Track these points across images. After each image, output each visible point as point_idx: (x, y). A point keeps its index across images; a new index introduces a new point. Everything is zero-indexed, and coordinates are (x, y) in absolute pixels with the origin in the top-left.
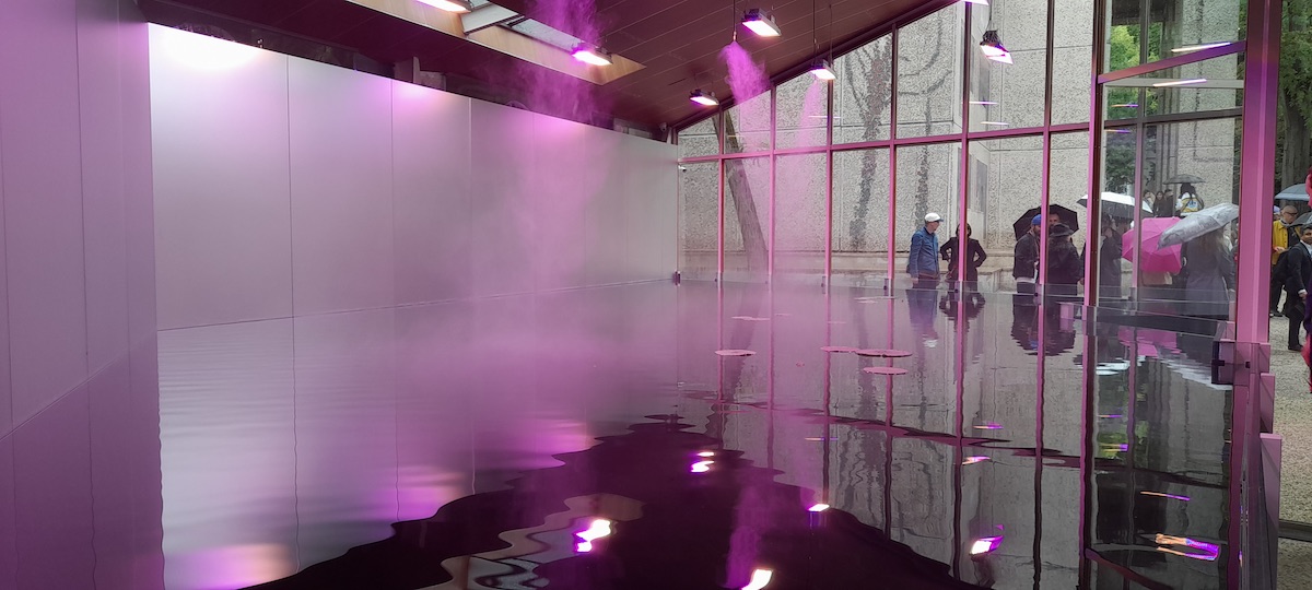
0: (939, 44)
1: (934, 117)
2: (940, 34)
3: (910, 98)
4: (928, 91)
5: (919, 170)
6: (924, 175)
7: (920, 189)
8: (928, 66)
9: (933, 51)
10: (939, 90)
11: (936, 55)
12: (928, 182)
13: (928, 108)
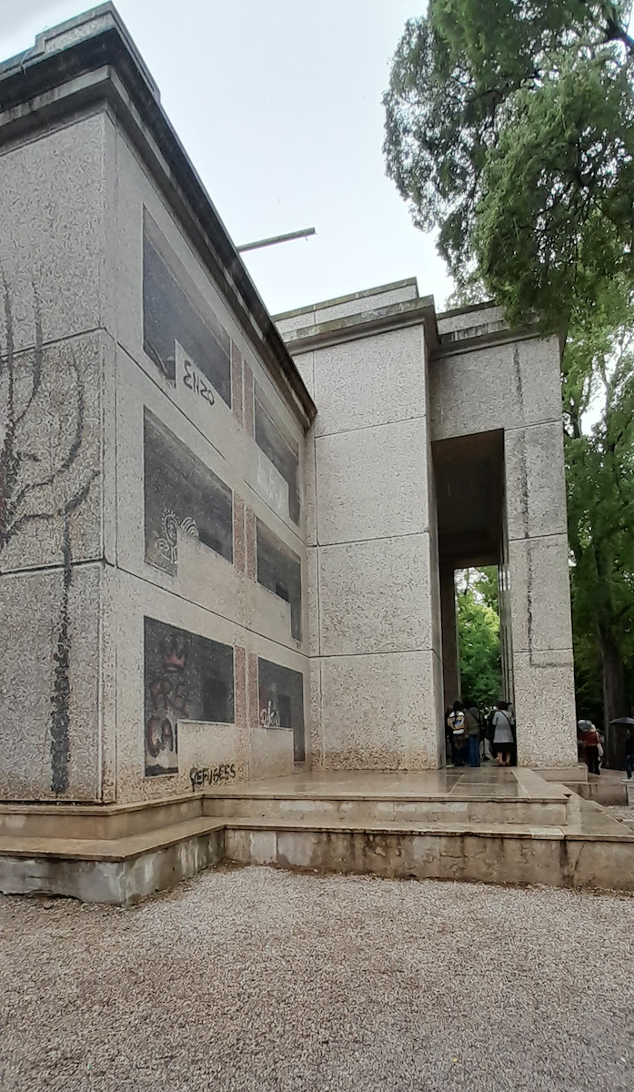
0: (80, 427)
1: (75, 554)
2: (81, 409)
3: (42, 523)
4: (67, 509)
5: (56, 650)
6: (63, 660)
7: (58, 687)
8: (66, 466)
9: (72, 439)
10: (83, 506)
11: (76, 447)
12: (70, 673)
13: (67, 539)
